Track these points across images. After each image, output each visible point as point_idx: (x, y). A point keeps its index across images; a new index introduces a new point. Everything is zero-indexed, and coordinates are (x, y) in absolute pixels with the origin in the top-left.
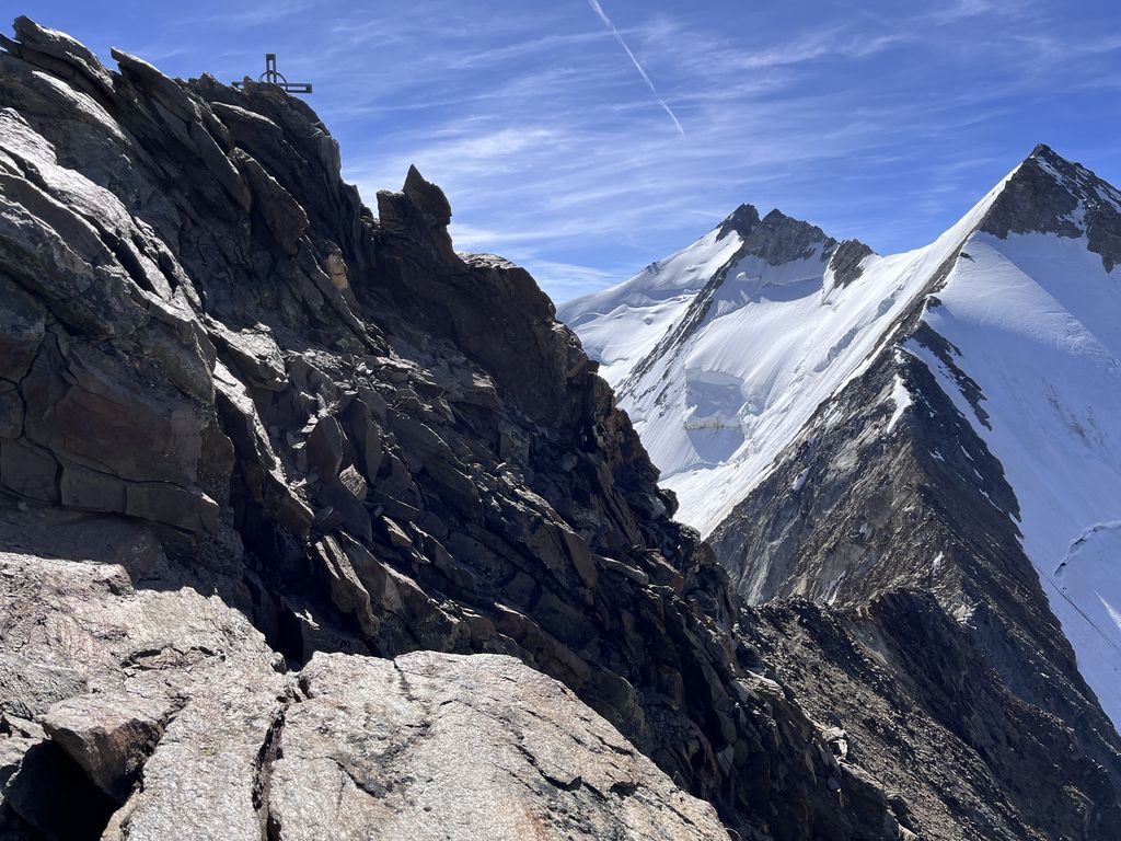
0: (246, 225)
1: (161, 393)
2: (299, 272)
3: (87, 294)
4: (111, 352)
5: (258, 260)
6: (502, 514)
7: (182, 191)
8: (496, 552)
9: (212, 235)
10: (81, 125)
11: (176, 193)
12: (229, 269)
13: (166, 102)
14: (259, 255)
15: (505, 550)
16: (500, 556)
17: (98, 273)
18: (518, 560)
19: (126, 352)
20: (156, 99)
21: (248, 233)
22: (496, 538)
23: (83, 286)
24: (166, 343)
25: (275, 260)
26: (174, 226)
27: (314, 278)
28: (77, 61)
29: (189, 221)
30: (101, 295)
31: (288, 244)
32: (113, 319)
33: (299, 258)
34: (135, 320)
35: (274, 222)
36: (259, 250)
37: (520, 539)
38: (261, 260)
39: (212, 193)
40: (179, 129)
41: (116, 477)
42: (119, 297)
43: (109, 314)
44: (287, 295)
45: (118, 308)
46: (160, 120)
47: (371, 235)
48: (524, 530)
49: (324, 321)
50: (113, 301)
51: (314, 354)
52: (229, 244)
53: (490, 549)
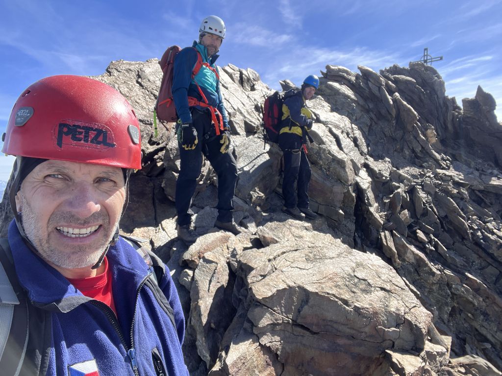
0: (394, 122)
1: (332, 181)
2: (412, 137)
3: (316, 154)
4: (321, 169)
5: (397, 134)
6: (482, 239)
7: (373, 113)
8: (478, 255)
9: (381, 127)
10: (340, 97)
11: (371, 113)
12: (385, 139)
13: (373, 81)
14: (398, 132)
15: (483, 255)
16: (480, 257)
17: (319, 148)
18: (490, 260)
19: (326, 169)
20: (370, 81)
21: (394, 124)
22: (479, 249)
23: (315, 151)
24: (336, 166)
25: (404, 133)
26: (367, 125)
27: (418, 139)
28: (343, 75)
29: (374, 122)
30: (319, 153)
31: (409, 128)
32: (322, 160)
33: (413, 132)
34: (328, 160)
35: (404, 120)
36: (399, 130)
37: (491, 251)
38: (399, 134)
39: (383, 111)
40: (375, 90)
41: (317, 202)
42: (324, 154)
43: (321, 159)
44: (406, 147)
45: (323, 157)
46: (370, 89)
47: (457, 118)
48: (493, 248)
49: (421, 156)
50: (323, 155)
51: (409, 169)
52: (387, 129)
53: (475, 253)
